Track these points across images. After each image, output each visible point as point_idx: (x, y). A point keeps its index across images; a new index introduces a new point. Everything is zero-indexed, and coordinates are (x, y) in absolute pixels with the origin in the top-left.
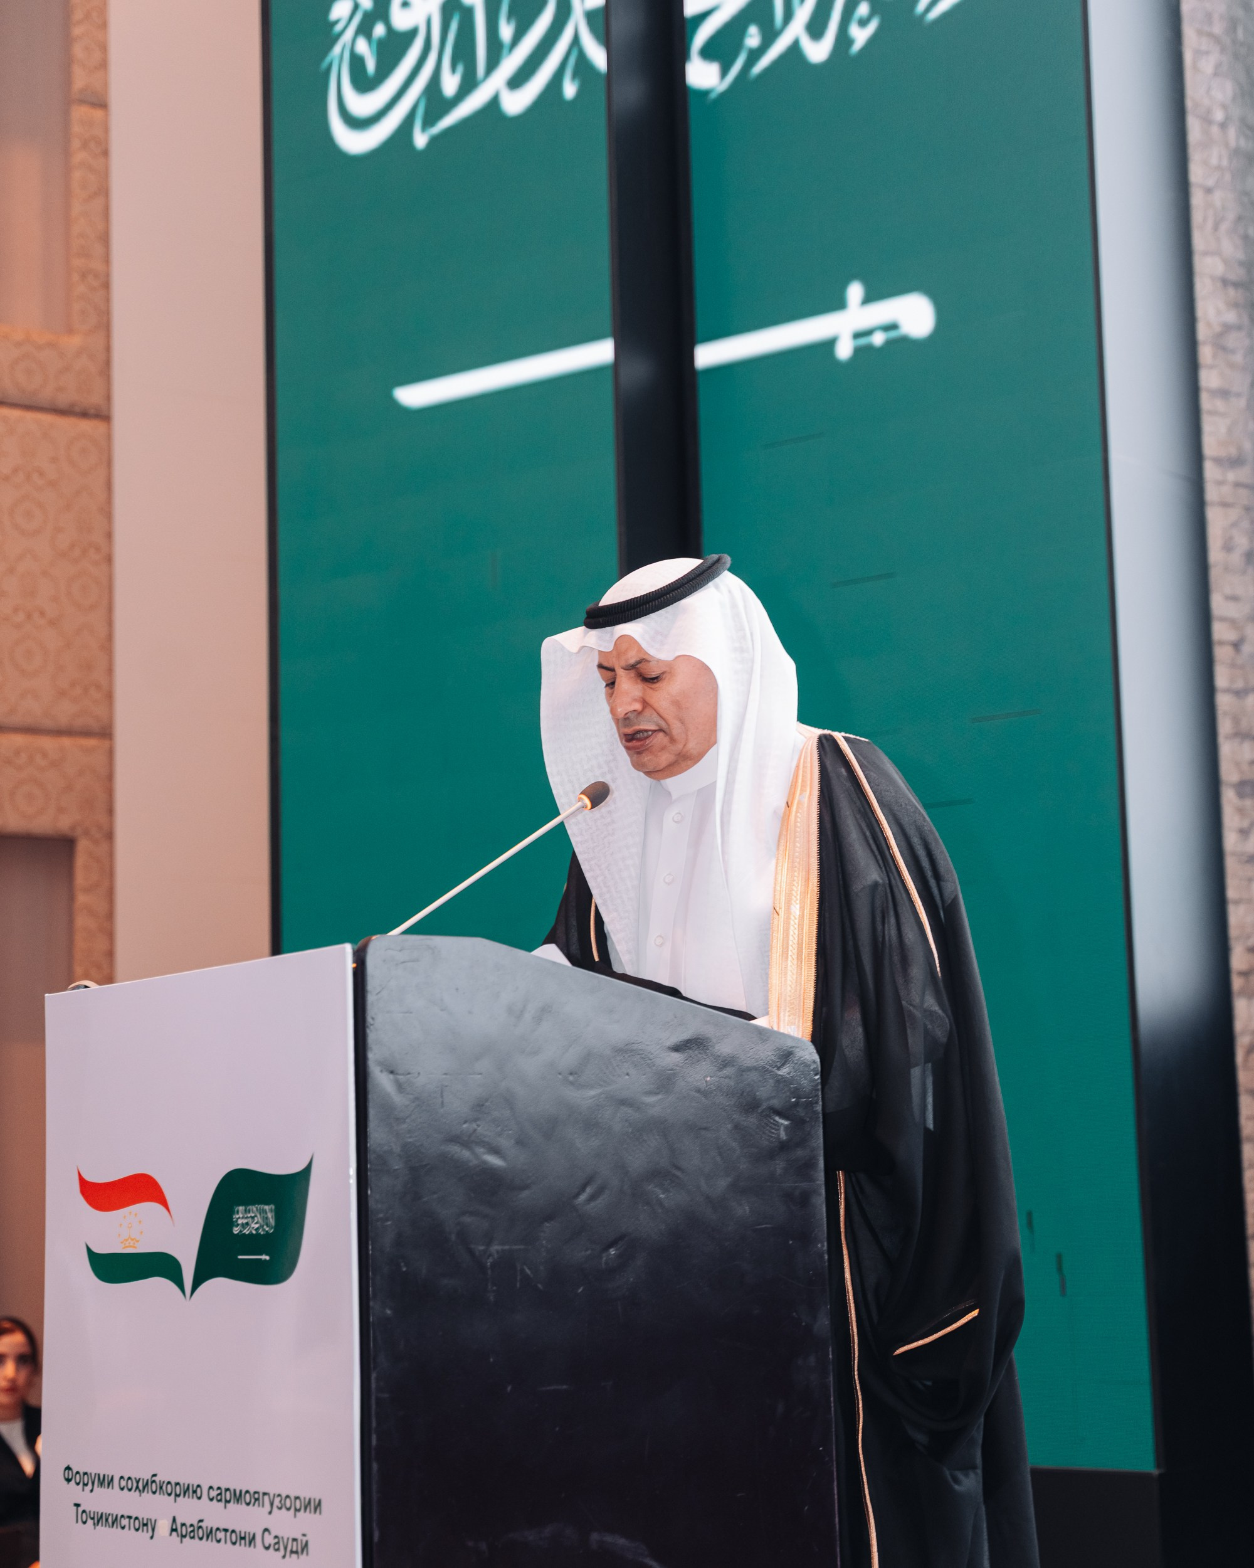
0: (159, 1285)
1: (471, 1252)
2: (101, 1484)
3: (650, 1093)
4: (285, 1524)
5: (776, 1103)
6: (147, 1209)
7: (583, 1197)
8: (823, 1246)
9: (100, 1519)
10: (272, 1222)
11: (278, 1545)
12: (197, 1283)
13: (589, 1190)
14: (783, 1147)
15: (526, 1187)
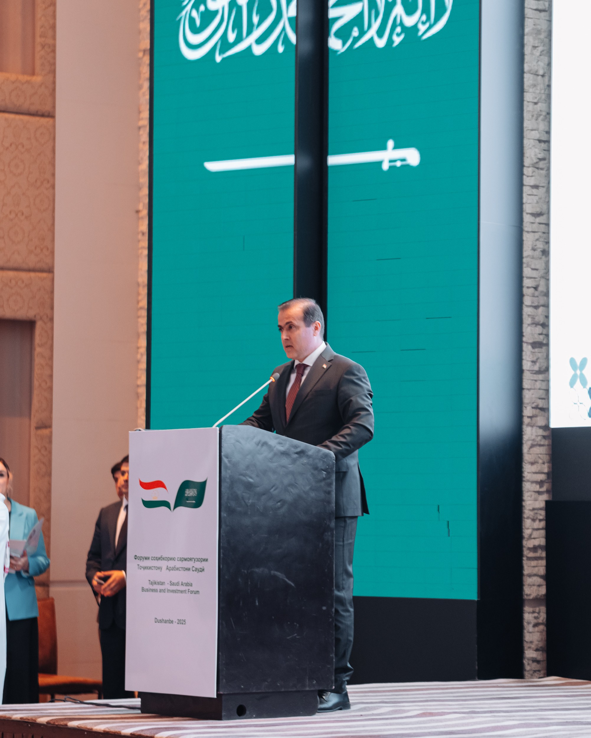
0: (164, 509)
1: (245, 502)
2: (146, 559)
3: (290, 464)
4: (198, 565)
5: (323, 468)
6: (160, 489)
7: (272, 490)
8: (334, 505)
9: (145, 568)
10: (196, 493)
11: (196, 570)
12: (175, 508)
13: (274, 488)
14: (324, 479)
15: (258, 487)
